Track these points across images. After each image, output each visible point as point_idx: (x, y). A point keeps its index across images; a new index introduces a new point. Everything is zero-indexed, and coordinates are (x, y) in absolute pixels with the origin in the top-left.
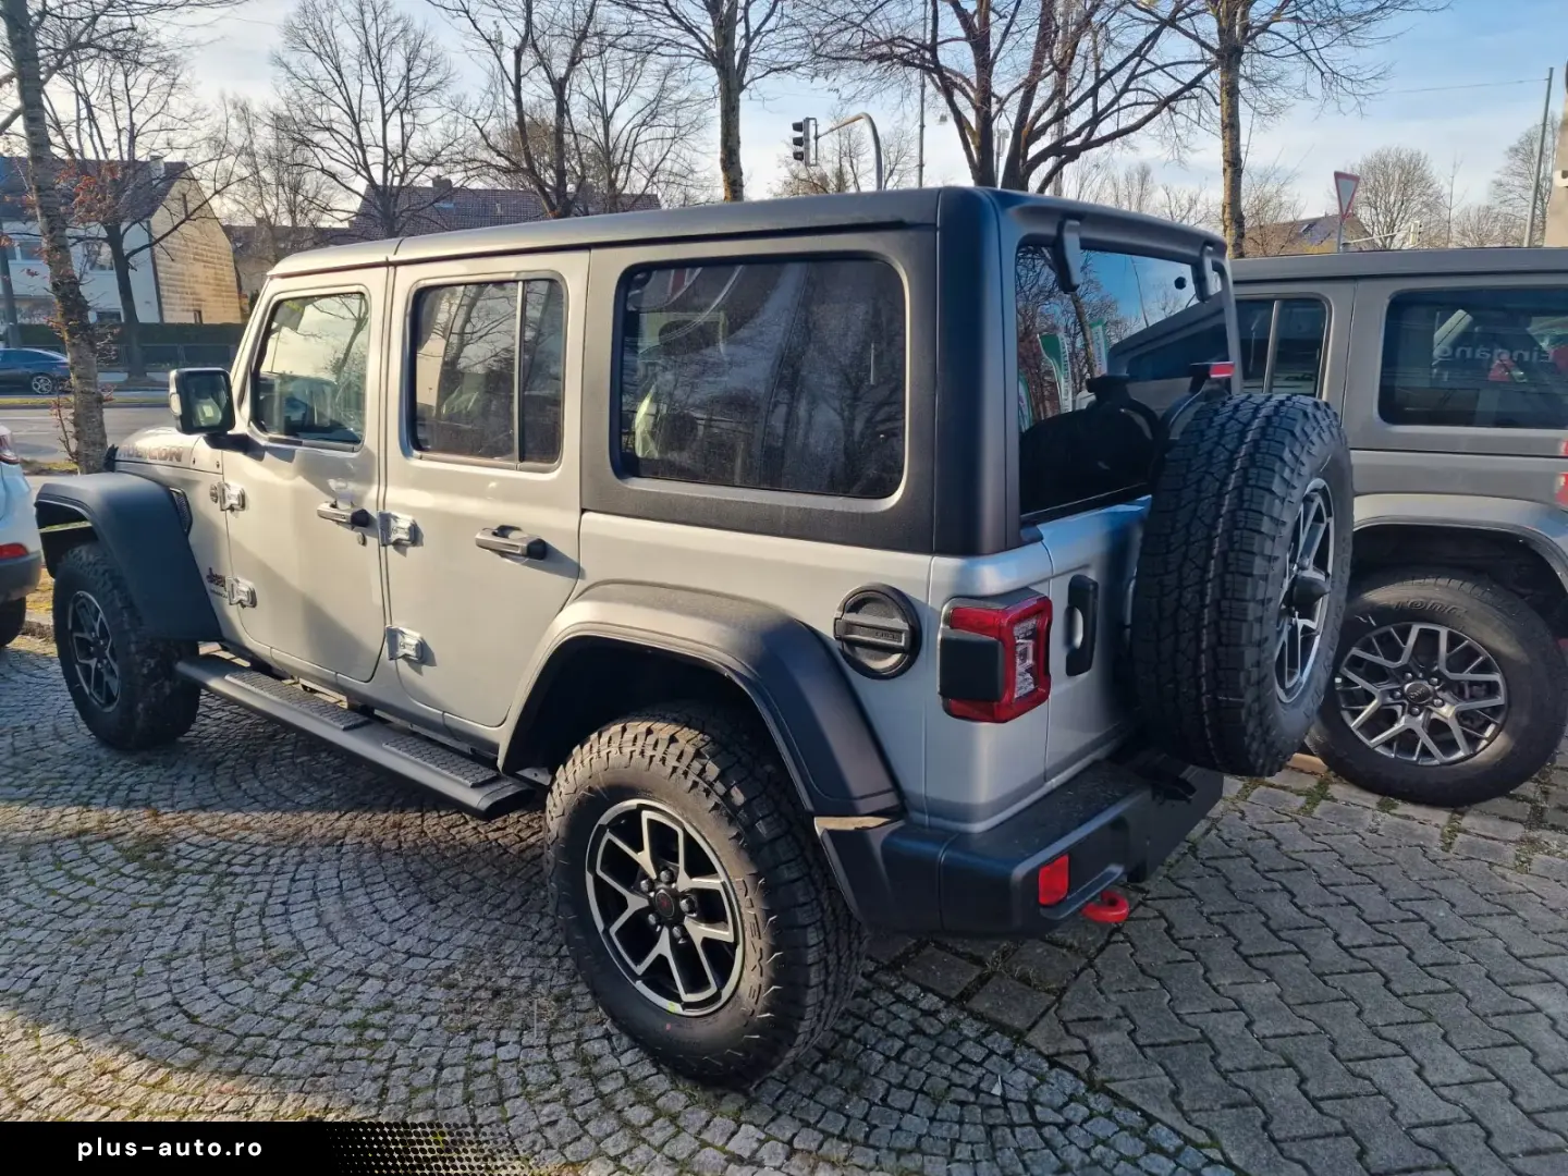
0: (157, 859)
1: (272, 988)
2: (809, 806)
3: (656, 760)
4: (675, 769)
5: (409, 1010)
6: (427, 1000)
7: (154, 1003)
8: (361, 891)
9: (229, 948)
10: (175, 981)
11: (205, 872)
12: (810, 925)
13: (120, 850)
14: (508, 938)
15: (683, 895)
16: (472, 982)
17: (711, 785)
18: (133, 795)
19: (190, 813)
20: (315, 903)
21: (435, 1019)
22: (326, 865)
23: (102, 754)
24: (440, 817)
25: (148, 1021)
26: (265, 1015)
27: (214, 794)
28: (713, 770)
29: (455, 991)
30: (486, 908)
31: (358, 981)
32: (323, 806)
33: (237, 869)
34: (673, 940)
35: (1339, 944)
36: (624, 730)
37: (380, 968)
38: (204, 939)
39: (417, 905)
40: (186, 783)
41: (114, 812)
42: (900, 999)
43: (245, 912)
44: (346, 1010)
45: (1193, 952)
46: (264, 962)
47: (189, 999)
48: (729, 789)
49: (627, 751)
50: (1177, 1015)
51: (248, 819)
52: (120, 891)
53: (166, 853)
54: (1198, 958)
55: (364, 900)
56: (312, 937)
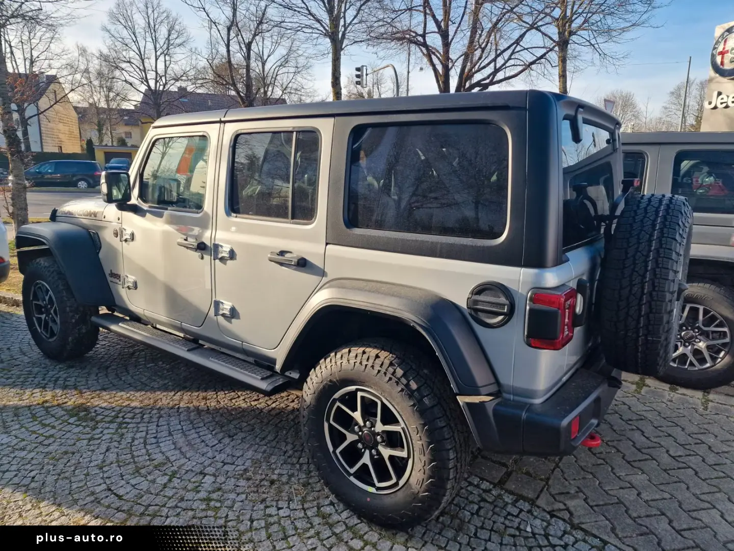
0: (86, 415)
1: (158, 480)
2: (455, 390)
3: (369, 367)
4: (379, 371)
5: (230, 491)
6: (238, 486)
7: (98, 489)
8: (193, 431)
9: (132, 460)
10: (107, 478)
11: (111, 422)
12: (451, 449)
13: (66, 410)
14: (272, 455)
15: (378, 434)
16: (259, 477)
17: (399, 379)
18: (67, 383)
19: (98, 392)
20: (171, 438)
21: (244, 496)
22: (173, 419)
23: (47, 361)
24: (225, 394)
25: (96, 498)
26: (157, 495)
27: (109, 382)
28: (400, 372)
29: (251, 482)
30: (258, 440)
31: (201, 477)
32: (165, 388)
33: (127, 420)
34: (371, 456)
35: (670, 455)
36: (350, 351)
37: (210, 470)
38: (118, 456)
39: (223, 438)
40: (93, 377)
41: (59, 392)
42: (470, 484)
43: (136, 442)
44: (198, 492)
45: (604, 460)
46: (151, 468)
47: (116, 488)
48: (409, 381)
49: (352, 362)
50: (604, 490)
51: (128, 395)
52: (69, 431)
53: (91, 413)
54: (607, 463)
55: (196, 435)
56: (173, 455)
